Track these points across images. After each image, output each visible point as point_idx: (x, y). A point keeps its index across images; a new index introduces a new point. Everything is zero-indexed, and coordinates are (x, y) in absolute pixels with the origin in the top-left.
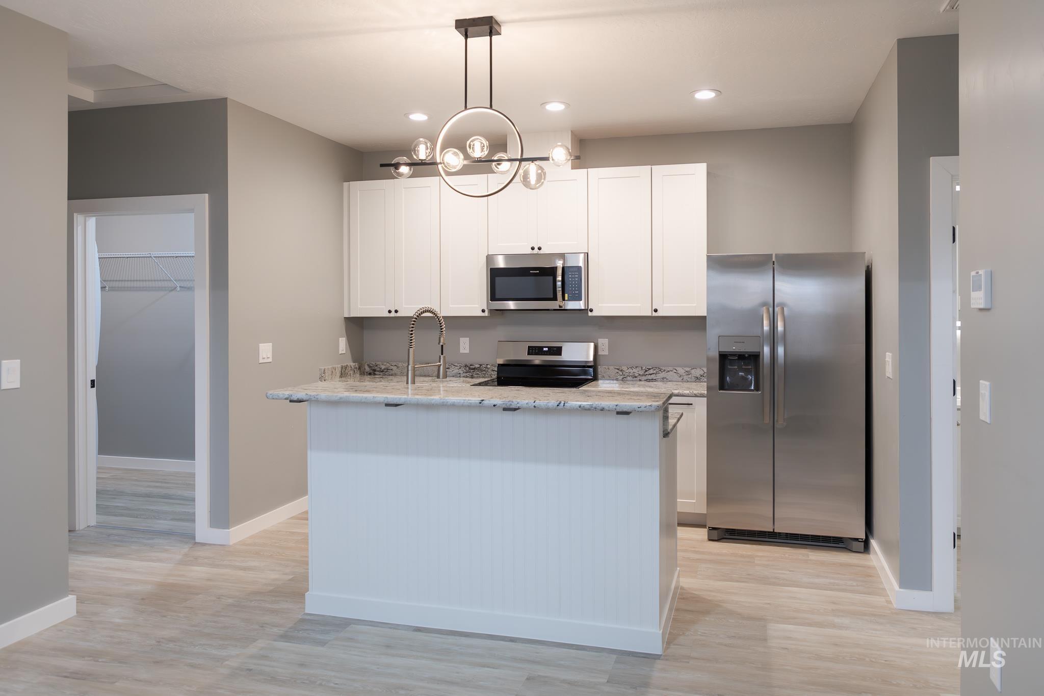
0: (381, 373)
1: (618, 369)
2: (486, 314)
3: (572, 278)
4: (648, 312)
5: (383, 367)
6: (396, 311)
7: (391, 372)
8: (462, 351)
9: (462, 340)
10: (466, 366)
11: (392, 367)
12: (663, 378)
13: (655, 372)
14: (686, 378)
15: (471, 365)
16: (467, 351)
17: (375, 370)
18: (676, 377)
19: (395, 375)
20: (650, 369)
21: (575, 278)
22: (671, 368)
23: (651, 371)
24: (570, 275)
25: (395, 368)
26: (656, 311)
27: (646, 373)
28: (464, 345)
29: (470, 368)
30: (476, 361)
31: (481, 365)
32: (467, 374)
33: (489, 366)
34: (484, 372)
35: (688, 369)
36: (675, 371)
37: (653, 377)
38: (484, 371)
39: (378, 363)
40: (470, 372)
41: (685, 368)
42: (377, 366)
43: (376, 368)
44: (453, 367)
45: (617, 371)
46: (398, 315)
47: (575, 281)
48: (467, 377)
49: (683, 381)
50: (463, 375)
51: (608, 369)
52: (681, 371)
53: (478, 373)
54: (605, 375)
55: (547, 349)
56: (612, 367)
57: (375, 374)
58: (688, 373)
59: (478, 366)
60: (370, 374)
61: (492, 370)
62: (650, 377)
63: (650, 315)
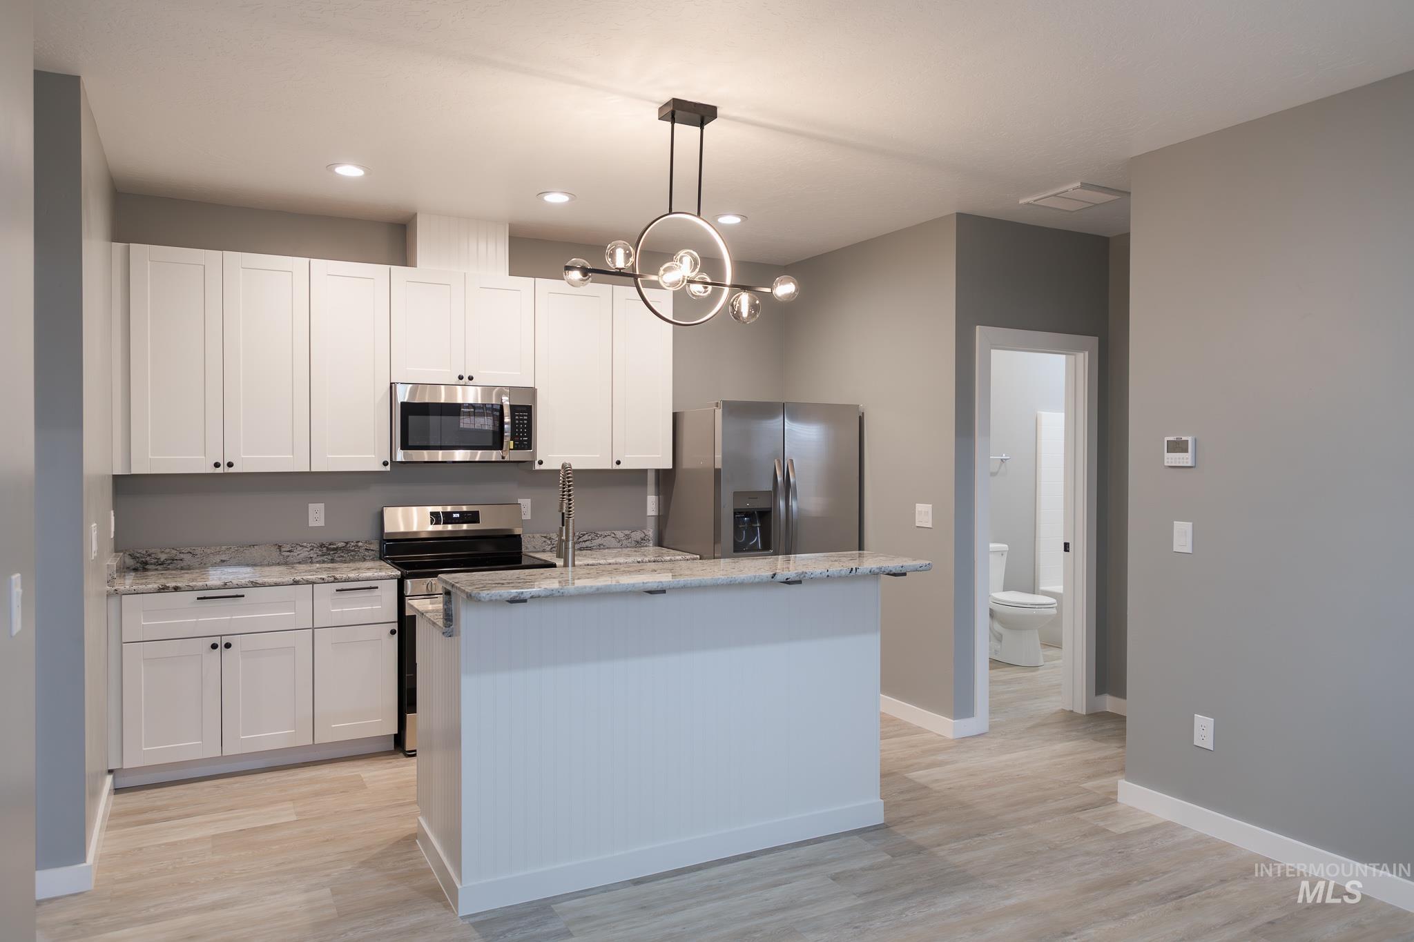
0: (159, 567)
1: (545, 537)
2: (388, 468)
3: (519, 420)
4: (607, 465)
5: (163, 557)
6: (230, 465)
7: (181, 564)
8: (312, 523)
9: (313, 507)
10: (322, 546)
11: (182, 556)
12: (600, 545)
13: (590, 538)
14: (625, 542)
15: (330, 544)
16: (321, 523)
17: (146, 563)
18: (614, 542)
19: (189, 568)
20: (584, 535)
21: (523, 420)
22: (608, 533)
23: (586, 538)
24: (517, 415)
25: (187, 557)
26: (618, 463)
27: (580, 540)
28: (316, 515)
29: (328, 549)
30: (339, 536)
31: (347, 543)
32: (324, 558)
33: (360, 544)
34: (352, 553)
35: (627, 532)
36: (613, 535)
37: (588, 544)
38: (353, 551)
39: (151, 551)
40: (329, 554)
41: (624, 532)
42: (149, 555)
43: (148, 559)
44: (301, 548)
45: (544, 539)
46: (231, 470)
47: (523, 424)
48: (324, 562)
49: (622, 547)
50: (318, 560)
51: (533, 537)
52: (620, 534)
53: (342, 554)
54: (529, 546)
55: (458, 515)
56: (538, 535)
57: (145, 570)
58: (628, 537)
59: (343, 544)
60: (135, 570)
61: (366, 549)
62: (584, 545)
63: (610, 468)
